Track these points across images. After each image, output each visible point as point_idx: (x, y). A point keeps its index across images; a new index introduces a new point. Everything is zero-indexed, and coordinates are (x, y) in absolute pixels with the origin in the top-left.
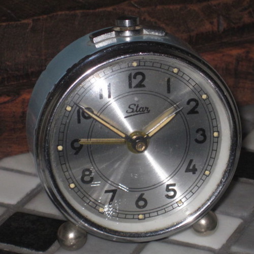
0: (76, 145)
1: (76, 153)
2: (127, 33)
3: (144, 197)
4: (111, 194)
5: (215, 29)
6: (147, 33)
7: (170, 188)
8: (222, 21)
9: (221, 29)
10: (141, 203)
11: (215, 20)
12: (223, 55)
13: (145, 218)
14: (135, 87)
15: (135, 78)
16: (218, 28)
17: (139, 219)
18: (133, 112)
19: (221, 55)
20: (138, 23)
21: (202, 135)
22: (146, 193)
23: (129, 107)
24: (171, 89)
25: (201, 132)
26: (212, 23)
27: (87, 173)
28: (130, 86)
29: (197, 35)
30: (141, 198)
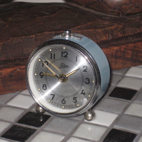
0: (42, 74)
1: (41, 78)
2: (67, 36)
3: (65, 100)
4: (53, 96)
5: (107, 39)
6: (73, 37)
7: (75, 99)
8: (110, 36)
9: (110, 39)
10: (64, 102)
11: (107, 36)
12: (111, 49)
13: (65, 108)
14: (64, 57)
15: (64, 53)
16: (109, 39)
17: (62, 108)
18: (62, 66)
19: (110, 49)
20: (72, 32)
21: (88, 81)
22: (65, 98)
23: (61, 64)
24: (77, 61)
25: (88, 80)
26: (106, 37)
27: (45, 86)
28: (62, 56)
29: (100, 41)
30: (63, 100)
